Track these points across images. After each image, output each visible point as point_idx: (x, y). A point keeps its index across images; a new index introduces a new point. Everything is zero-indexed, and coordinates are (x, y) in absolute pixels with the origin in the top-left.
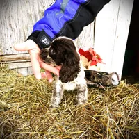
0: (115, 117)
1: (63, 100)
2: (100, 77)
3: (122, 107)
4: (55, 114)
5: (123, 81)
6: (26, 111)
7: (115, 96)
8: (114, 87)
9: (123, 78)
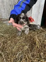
0: (39, 39)
1: (22, 33)
2: (34, 26)
3: (41, 36)
4: (19, 38)
5: (41, 28)
6: (10, 37)
7: (39, 32)
8: (38, 29)
9: (41, 27)
